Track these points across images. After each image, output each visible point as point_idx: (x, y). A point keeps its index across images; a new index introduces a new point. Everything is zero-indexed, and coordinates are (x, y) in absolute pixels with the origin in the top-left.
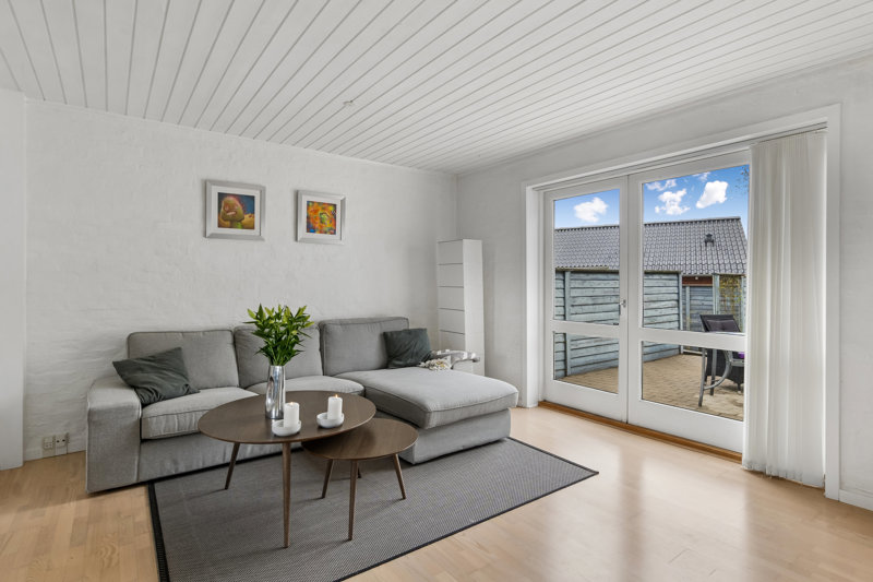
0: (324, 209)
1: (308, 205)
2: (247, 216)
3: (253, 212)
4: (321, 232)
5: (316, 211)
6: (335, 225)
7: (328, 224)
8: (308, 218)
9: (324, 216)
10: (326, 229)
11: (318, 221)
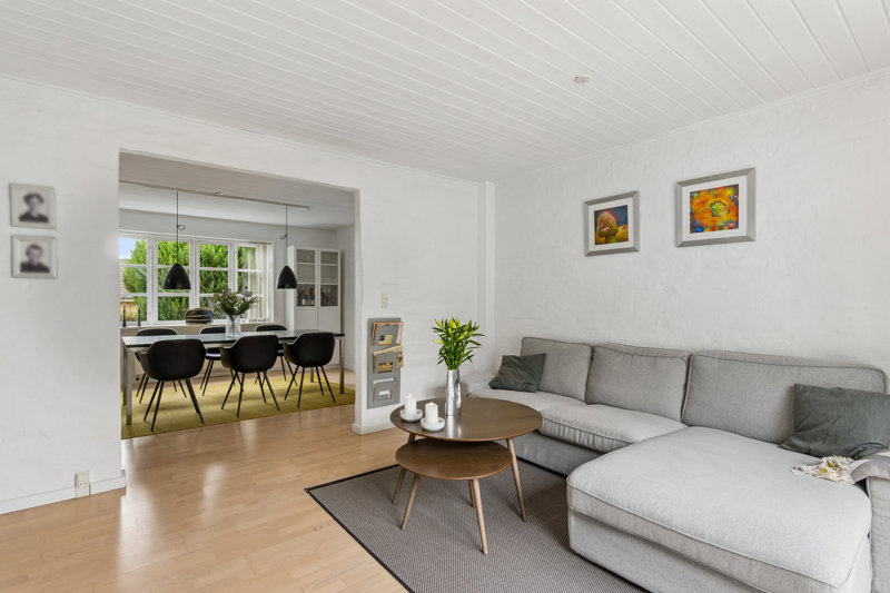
0: (716, 196)
1: (692, 197)
2: (620, 229)
3: (626, 223)
4: (713, 229)
5: (704, 203)
6: (737, 215)
7: (724, 216)
8: (691, 214)
9: (718, 207)
10: (720, 223)
11: (709, 215)
